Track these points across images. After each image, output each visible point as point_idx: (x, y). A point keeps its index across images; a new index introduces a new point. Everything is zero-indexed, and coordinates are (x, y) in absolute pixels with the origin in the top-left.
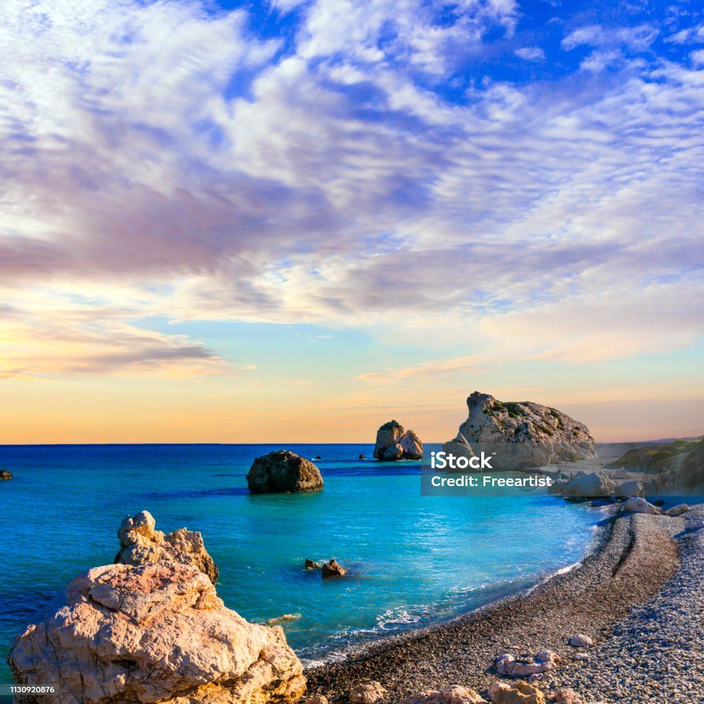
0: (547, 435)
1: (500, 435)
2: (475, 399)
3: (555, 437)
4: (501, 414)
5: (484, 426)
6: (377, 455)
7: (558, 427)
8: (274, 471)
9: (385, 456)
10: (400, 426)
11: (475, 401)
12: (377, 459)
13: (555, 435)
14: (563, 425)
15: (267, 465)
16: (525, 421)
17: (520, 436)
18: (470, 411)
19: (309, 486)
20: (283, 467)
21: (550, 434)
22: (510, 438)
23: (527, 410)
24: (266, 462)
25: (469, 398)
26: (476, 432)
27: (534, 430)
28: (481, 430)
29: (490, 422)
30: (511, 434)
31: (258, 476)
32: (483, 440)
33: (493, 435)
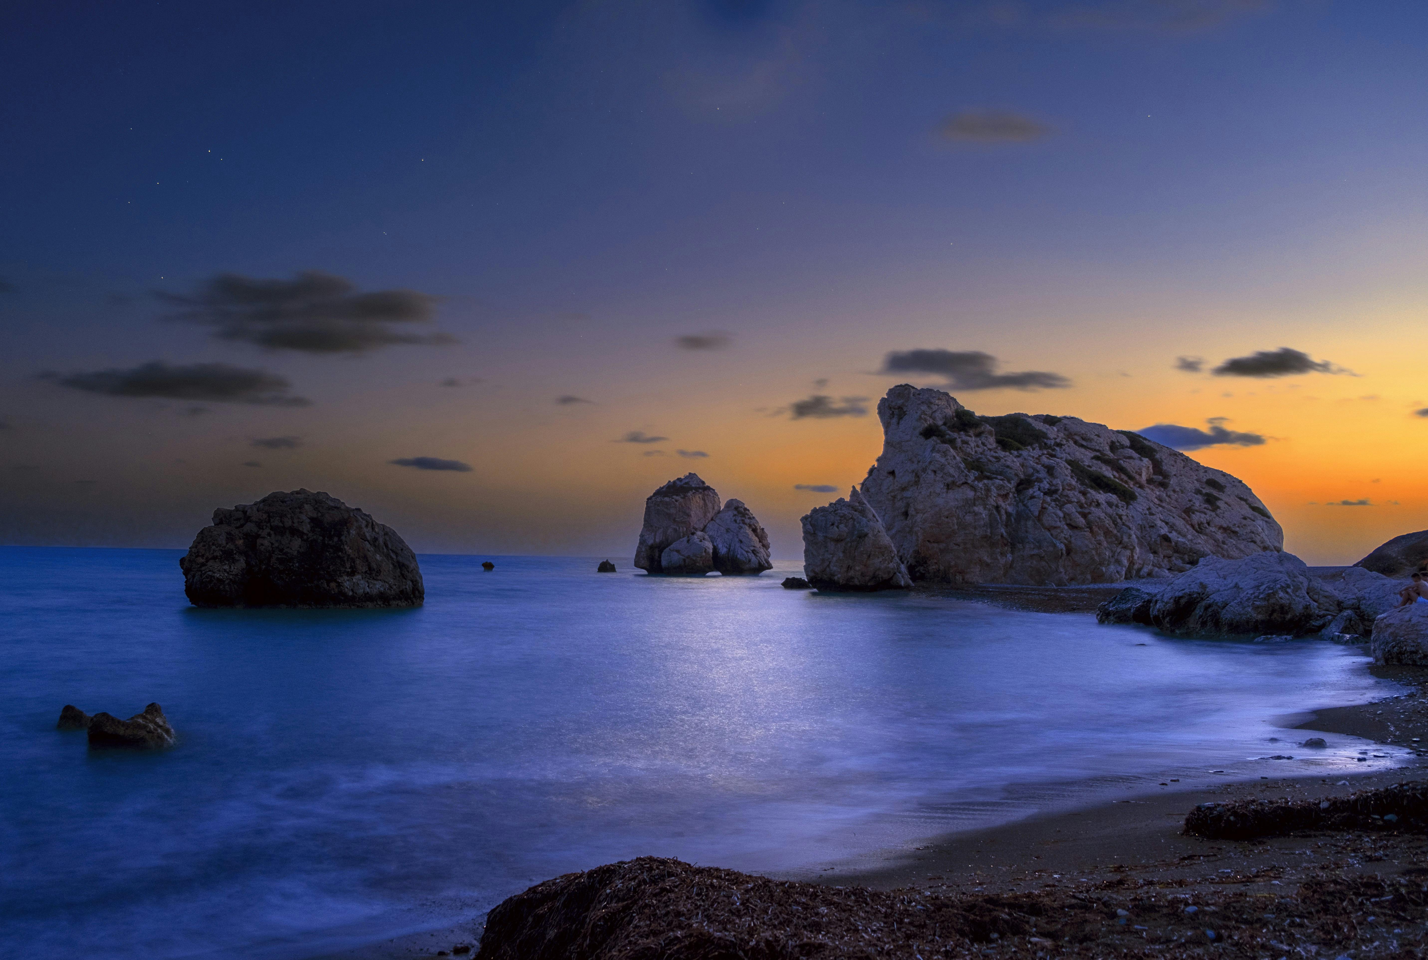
0: (1114, 498)
1: (971, 494)
2: (900, 402)
3: (1140, 505)
4: (972, 441)
5: (924, 470)
6: (645, 562)
7: (1150, 481)
8: (265, 543)
9: (664, 563)
10: (708, 488)
11: (900, 408)
12: (645, 572)
13: (1140, 499)
14: (1166, 476)
15: (249, 527)
16: (1045, 460)
17: (1032, 497)
18: (886, 433)
19: (375, 592)
20: (294, 532)
21: (1127, 497)
22: (1001, 502)
23: (1052, 432)
24: (248, 519)
25: (883, 400)
26: (903, 489)
27: (1074, 483)
28: (917, 483)
29: (943, 460)
30: (1003, 492)
31: (215, 558)
32: (920, 507)
33: (951, 494)
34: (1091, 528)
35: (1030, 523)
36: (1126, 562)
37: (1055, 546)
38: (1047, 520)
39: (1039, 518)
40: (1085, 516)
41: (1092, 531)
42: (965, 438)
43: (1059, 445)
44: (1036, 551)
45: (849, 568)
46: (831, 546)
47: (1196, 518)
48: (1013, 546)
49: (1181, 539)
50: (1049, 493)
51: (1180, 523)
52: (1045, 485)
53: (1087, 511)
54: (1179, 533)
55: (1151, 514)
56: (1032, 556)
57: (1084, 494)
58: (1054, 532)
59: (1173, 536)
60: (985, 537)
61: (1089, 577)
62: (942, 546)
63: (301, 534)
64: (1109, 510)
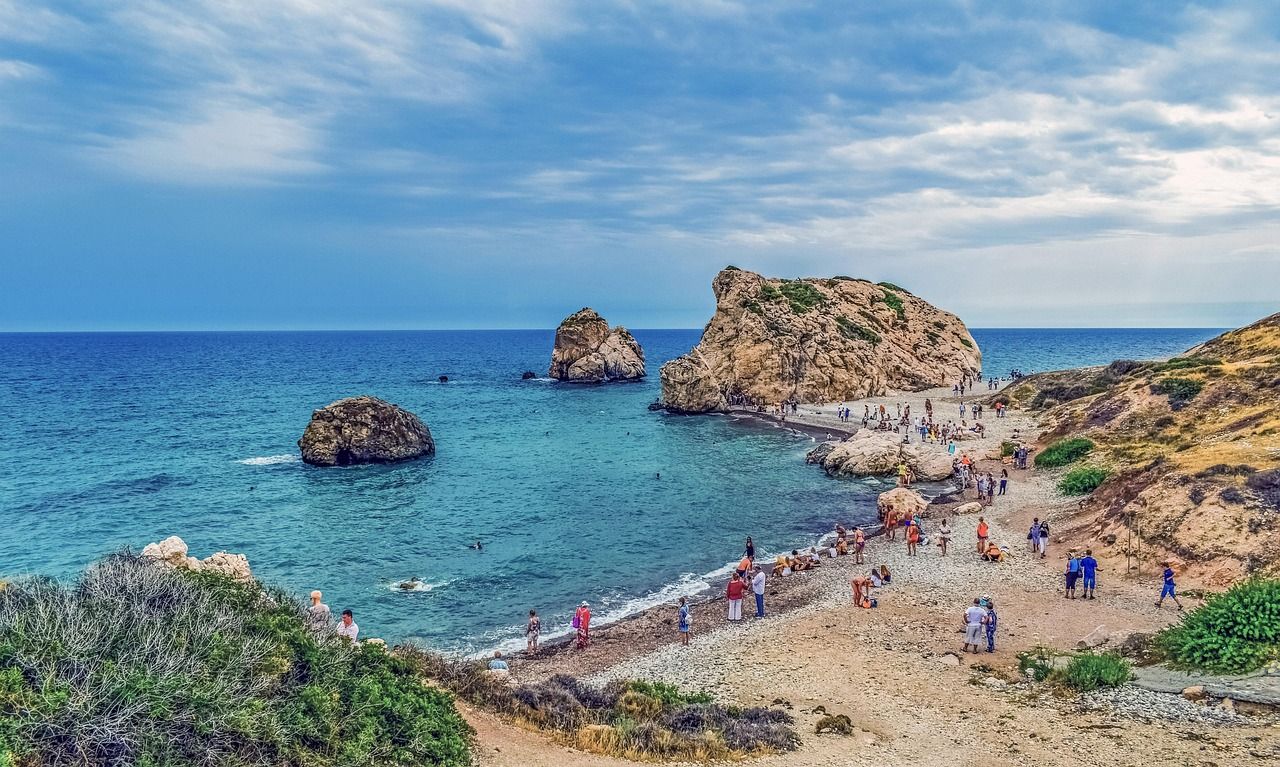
0: (864, 343)
2: (726, 280)
3: (883, 346)
5: (741, 329)
6: (556, 374)
7: (894, 325)
9: (570, 375)
10: (600, 318)
11: (728, 285)
13: (883, 341)
14: (906, 320)
16: (820, 319)
17: (810, 346)
18: (717, 301)
19: (409, 454)
21: (874, 340)
22: (789, 351)
23: (830, 294)
25: (716, 278)
26: (728, 340)
27: (838, 336)
28: (737, 336)
29: (752, 324)
30: (790, 344)
31: (319, 441)
32: (738, 356)
33: (758, 347)
34: (846, 366)
35: (808, 364)
36: (868, 387)
37: (823, 379)
38: (819, 361)
39: (814, 361)
40: (842, 358)
41: (847, 369)
42: (768, 306)
43: (834, 304)
44: (811, 383)
45: (689, 400)
46: (678, 387)
47: (920, 352)
48: (797, 379)
49: (908, 368)
50: (822, 343)
51: (907, 356)
52: (819, 338)
53: (844, 355)
54: (907, 364)
55: (890, 352)
56: (808, 385)
57: (843, 342)
58: (823, 370)
59: (903, 365)
60: (778, 375)
61: (844, 397)
62: (751, 381)
63: (367, 425)
64: (860, 353)
